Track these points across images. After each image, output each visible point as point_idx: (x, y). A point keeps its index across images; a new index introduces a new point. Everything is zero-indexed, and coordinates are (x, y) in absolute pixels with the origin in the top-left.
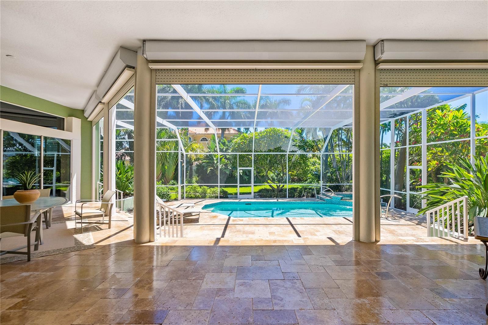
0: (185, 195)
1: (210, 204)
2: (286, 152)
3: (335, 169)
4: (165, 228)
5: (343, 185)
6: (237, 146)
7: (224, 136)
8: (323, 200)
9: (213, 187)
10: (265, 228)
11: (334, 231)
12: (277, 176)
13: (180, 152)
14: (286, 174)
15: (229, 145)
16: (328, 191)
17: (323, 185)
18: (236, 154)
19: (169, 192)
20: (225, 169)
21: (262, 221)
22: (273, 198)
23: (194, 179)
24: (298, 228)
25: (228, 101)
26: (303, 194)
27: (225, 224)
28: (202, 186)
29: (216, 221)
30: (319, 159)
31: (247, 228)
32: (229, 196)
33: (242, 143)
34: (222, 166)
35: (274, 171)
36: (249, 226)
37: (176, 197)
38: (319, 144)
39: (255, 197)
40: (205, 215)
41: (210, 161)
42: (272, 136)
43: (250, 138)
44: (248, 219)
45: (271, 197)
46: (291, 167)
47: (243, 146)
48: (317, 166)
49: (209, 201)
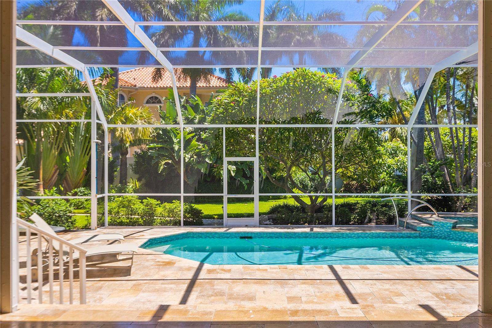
0: (107, 219)
1: (160, 238)
2: (331, 123)
3: (439, 160)
4: (51, 287)
5: (458, 197)
6: (221, 110)
7: (197, 92)
8: (413, 228)
9: (169, 200)
10: (279, 289)
11: (435, 294)
12: (312, 180)
13: (94, 122)
14: (332, 173)
15: (206, 111)
16: (425, 209)
17: (412, 197)
18: (219, 128)
19: (71, 212)
20: (198, 163)
21: (272, 272)
22: (301, 224)
23: (131, 186)
24: (354, 288)
25: (205, 15)
26: (369, 218)
27: (191, 278)
28: (145, 198)
29: (169, 273)
30: (404, 142)
31: (239, 288)
32: (204, 221)
33: (232, 104)
34: (192, 157)
35: (306, 166)
36: (244, 283)
37: (86, 223)
38: (404, 111)
39: (261, 224)
40: (148, 261)
41: (165, 146)
42: (300, 89)
43: (251, 93)
44: (243, 268)
45: (297, 223)
46: (342, 157)
47: (235, 109)
48: (401, 157)
49: (159, 231)
